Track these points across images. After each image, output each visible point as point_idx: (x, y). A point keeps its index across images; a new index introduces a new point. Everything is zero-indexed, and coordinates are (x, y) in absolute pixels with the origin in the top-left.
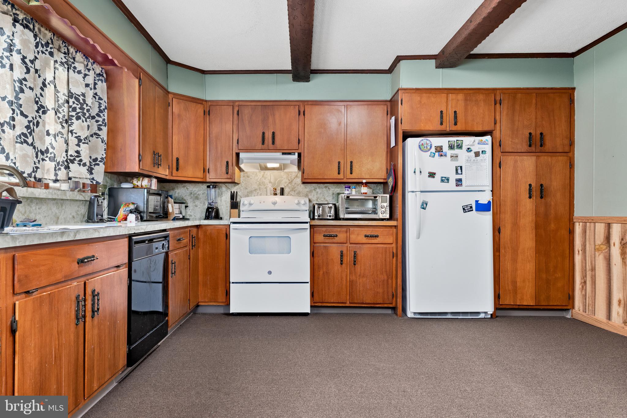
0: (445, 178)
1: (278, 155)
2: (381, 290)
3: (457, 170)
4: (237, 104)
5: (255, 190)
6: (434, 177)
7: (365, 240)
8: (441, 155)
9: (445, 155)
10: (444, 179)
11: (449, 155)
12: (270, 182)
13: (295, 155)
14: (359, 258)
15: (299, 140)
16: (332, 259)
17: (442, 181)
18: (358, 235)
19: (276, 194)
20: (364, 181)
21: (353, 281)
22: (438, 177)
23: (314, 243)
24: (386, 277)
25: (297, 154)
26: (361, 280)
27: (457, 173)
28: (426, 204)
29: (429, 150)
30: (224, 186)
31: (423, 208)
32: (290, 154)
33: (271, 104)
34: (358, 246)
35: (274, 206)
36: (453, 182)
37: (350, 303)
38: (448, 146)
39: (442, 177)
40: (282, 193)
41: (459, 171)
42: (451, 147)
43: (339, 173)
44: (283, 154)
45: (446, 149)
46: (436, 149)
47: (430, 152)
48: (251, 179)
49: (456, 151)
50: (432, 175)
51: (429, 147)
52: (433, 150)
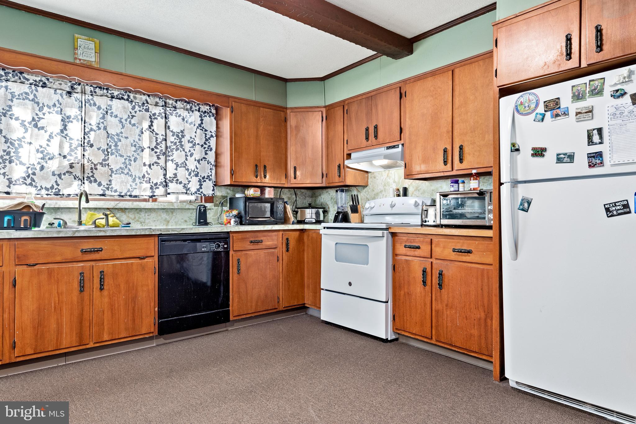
0: (565, 154)
1: (382, 150)
2: (475, 332)
3: (590, 137)
4: (347, 102)
5: (381, 192)
6: (543, 156)
7: (454, 256)
8: (557, 115)
9: (566, 114)
10: (562, 156)
11: (572, 113)
12: (394, 182)
13: (398, 147)
14: (446, 280)
15: (401, 129)
16: (414, 277)
17: (559, 160)
18: (444, 248)
19: (399, 195)
20: (474, 171)
21: (438, 310)
22: (550, 156)
23: (396, 255)
24: (483, 315)
25: (400, 146)
26: (448, 312)
27: (590, 142)
28: (529, 203)
29: (534, 110)
30: (355, 189)
31: (523, 210)
32: (394, 147)
33: (375, 93)
34: (446, 263)
35: (392, 209)
36: (581, 160)
37: (437, 341)
38: (571, 95)
39: (558, 155)
40: (405, 194)
41: (596, 138)
42: (578, 97)
43: (445, 165)
44: (388, 148)
45: (566, 102)
46: (546, 106)
47: (535, 113)
48: (377, 179)
49: (589, 102)
50: (539, 152)
51: (533, 106)
52: (541, 109)
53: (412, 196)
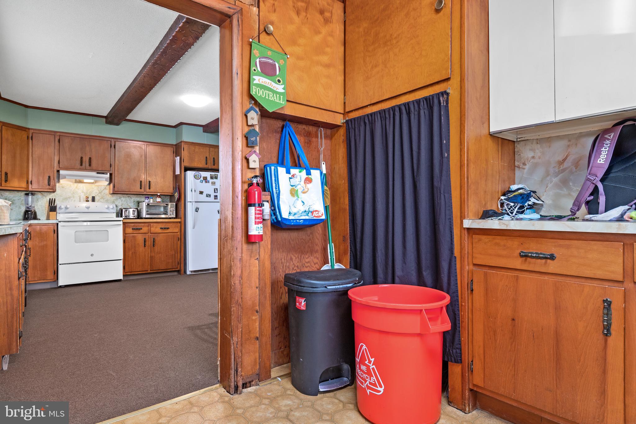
0: (209, 194)
1: (94, 174)
2: (171, 261)
3: (215, 191)
4: (58, 134)
5: (69, 198)
6: (202, 194)
7: (160, 231)
8: (206, 182)
9: (209, 182)
10: (208, 195)
11: (210, 182)
12: (83, 192)
13: (107, 174)
14: (157, 242)
15: (111, 165)
16: (138, 244)
17: (207, 196)
18: (156, 228)
19: (87, 201)
20: (159, 194)
21: (152, 257)
22: (205, 194)
23: (125, 234)
24: (174, 253)
25: (109, 174)
26: (158, 255)
27: (215, 192)
28: (198, 209)
29: (200, 179)
30: (40, 193)
31: (196, 211)
32: (103, 173)
33: (88, 137)
34: (156, 234)
35: (88, 209)
36: (212, 197)
37: (150, 270)
38: (210, 177)
39: (207, 194)
40: (93, 199)
41: (216, 191)
42: (212, 178)
43: (141, 188)
44: (98, 173)
45: (209, 178)
46: (203, 178)
47: (200, 180)
48: (65, 189)
49: (214, 180)
50: (201, 193)
51: (200, 177)
52: (202, 179)
53: (98, 202)
